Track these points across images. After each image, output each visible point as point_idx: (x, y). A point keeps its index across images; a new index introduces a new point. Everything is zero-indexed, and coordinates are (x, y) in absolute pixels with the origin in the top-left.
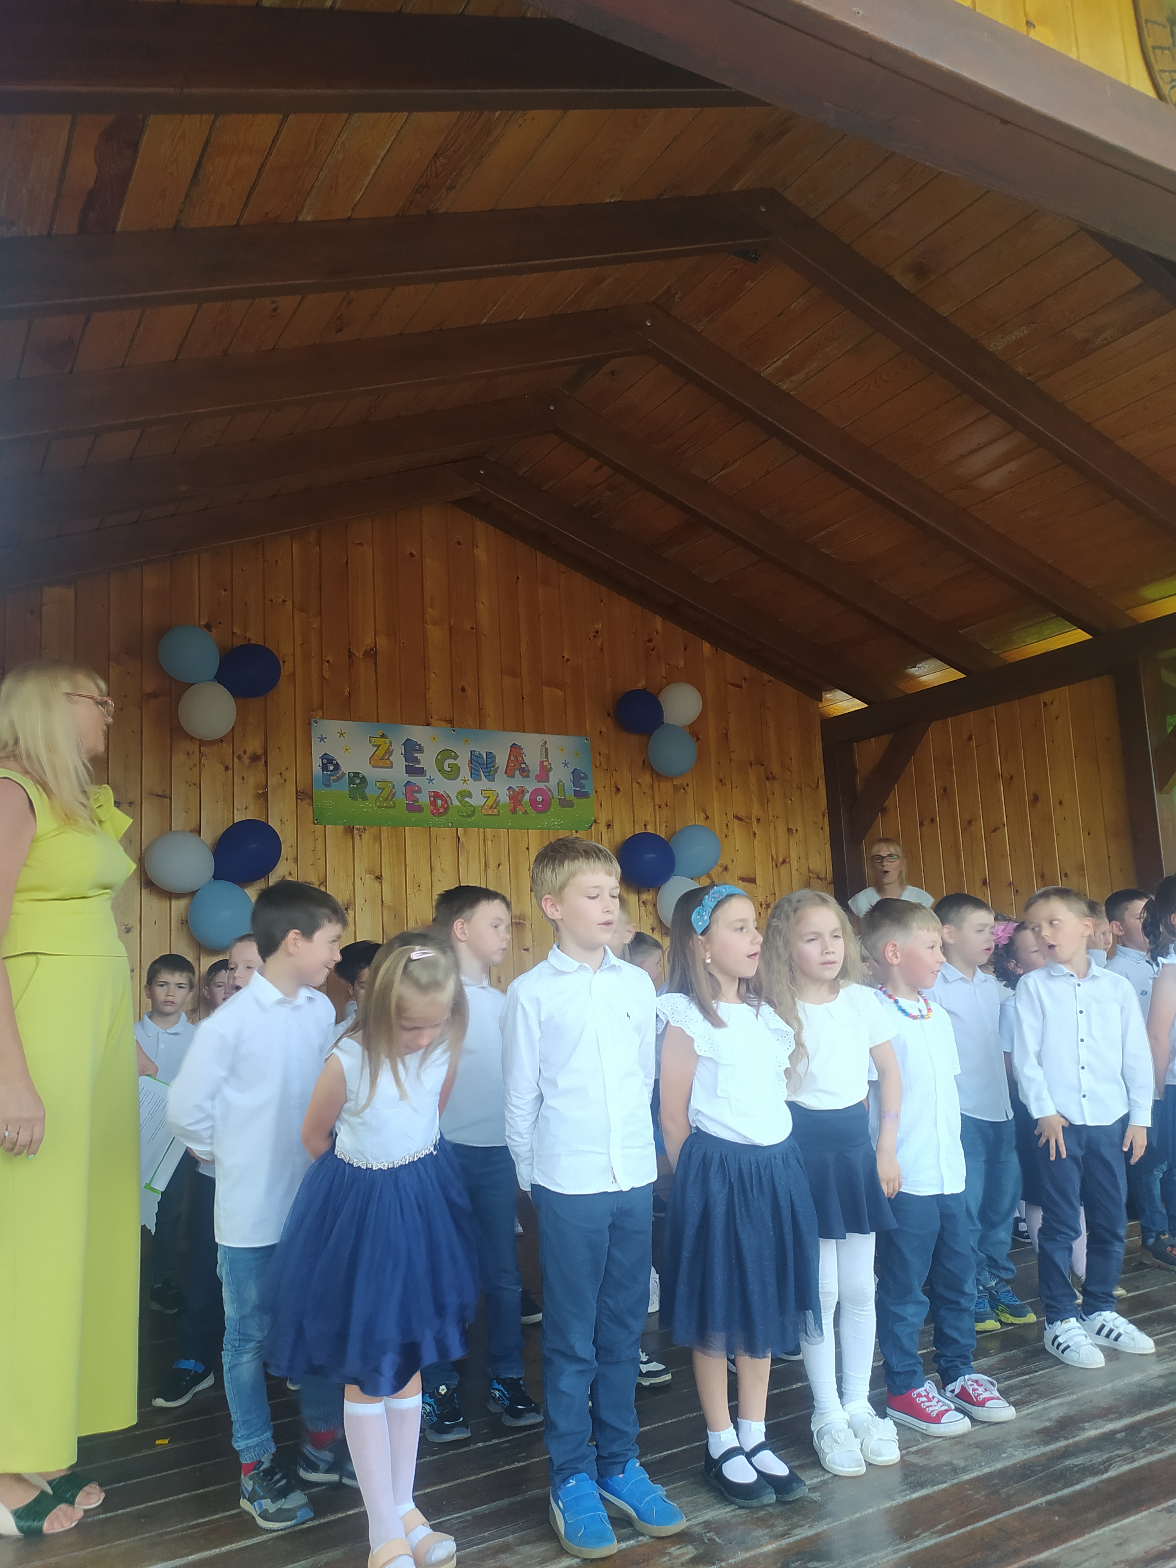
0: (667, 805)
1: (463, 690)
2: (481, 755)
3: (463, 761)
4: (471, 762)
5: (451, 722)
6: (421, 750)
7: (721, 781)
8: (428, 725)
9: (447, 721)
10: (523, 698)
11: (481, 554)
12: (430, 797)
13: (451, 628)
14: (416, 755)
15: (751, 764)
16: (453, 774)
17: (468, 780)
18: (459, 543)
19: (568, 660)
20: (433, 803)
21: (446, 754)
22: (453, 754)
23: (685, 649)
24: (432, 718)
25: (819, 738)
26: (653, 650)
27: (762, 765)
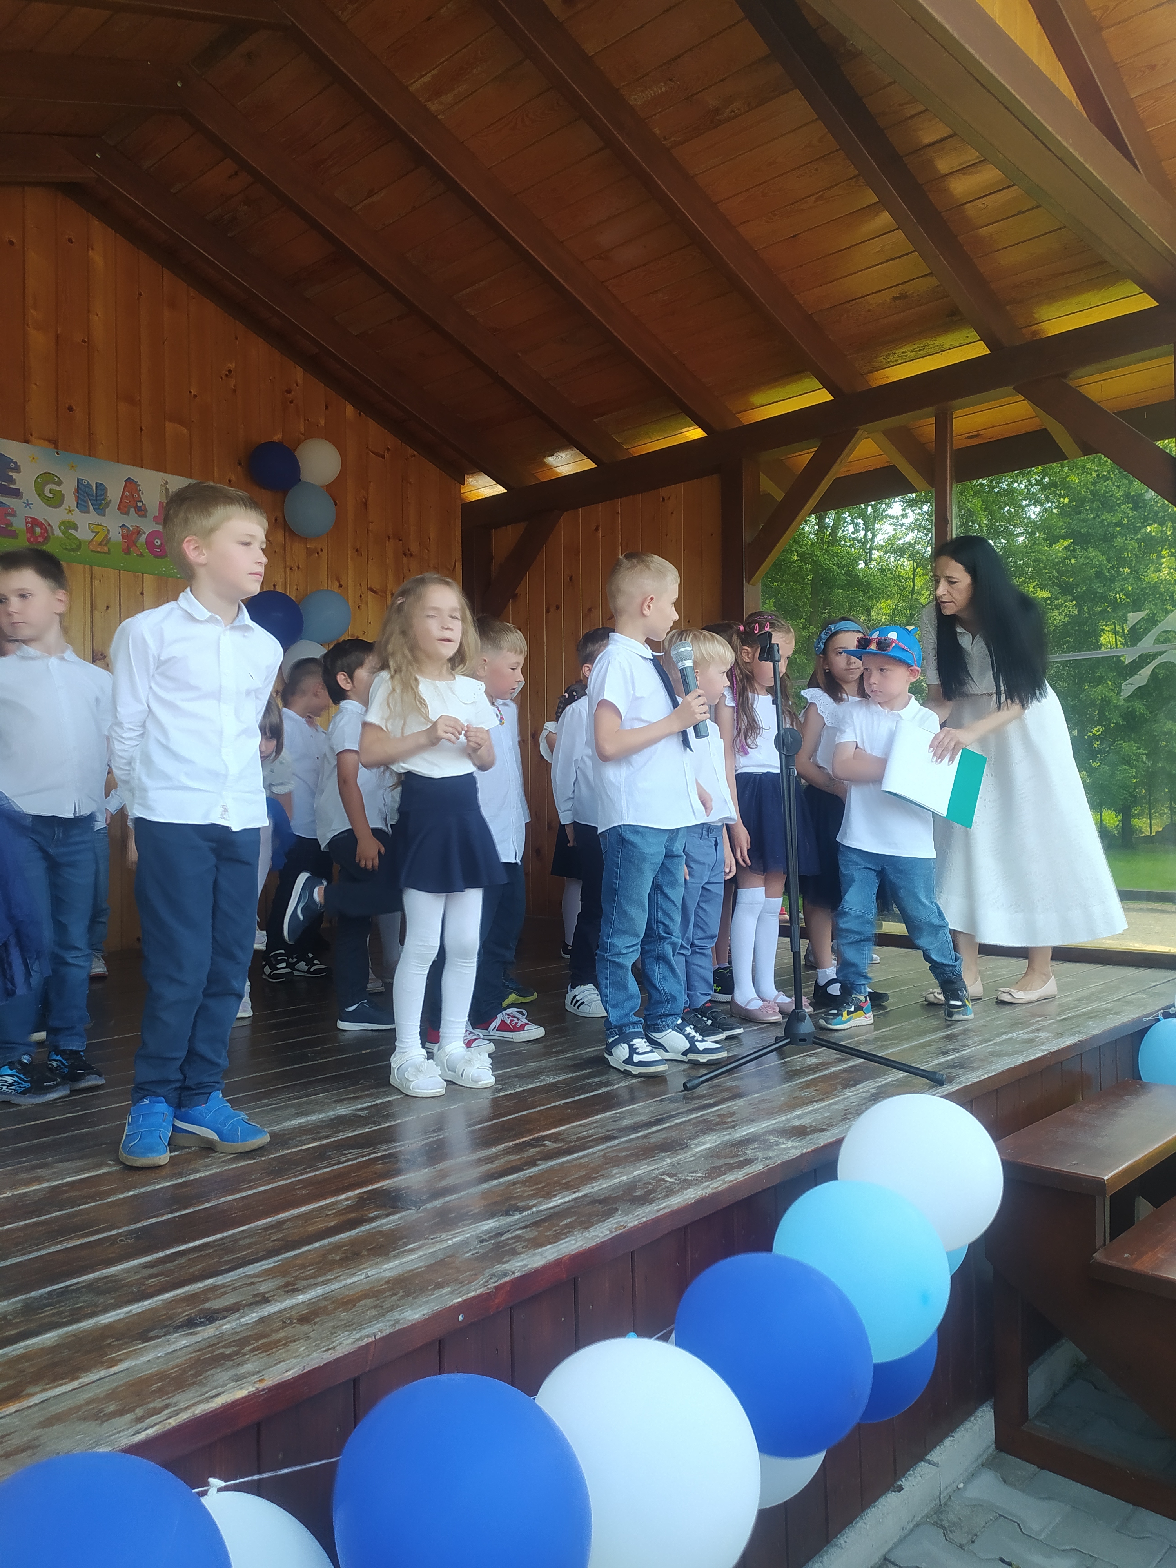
0: (298, 568)
1: (70, 409)
2: (90, 485)
3: (68, 489)
4: (78, 490)
5: (54, 443)
6: (17, 469)
7: (357, 550)
8: (27, 442)
9: (49, 441)
10: (141, 430)
11: (97, 258)
12: (27, 523)
13: (57, 336)
14: (11, 474)
15: (389, 538)
16: (56, 501)
17: (73, 510)
18: (70, 241)
19: (195, 396)
20: (31, 531)
21: (46, 478)
22: (57, 479)
23: (327, 407)
24: (31, 435)
25: (459, 522)
26: (291, 402)
27: (400, 540)
